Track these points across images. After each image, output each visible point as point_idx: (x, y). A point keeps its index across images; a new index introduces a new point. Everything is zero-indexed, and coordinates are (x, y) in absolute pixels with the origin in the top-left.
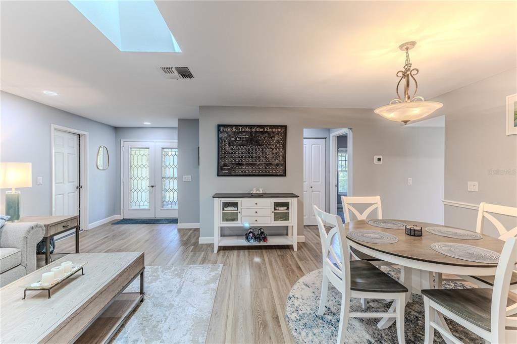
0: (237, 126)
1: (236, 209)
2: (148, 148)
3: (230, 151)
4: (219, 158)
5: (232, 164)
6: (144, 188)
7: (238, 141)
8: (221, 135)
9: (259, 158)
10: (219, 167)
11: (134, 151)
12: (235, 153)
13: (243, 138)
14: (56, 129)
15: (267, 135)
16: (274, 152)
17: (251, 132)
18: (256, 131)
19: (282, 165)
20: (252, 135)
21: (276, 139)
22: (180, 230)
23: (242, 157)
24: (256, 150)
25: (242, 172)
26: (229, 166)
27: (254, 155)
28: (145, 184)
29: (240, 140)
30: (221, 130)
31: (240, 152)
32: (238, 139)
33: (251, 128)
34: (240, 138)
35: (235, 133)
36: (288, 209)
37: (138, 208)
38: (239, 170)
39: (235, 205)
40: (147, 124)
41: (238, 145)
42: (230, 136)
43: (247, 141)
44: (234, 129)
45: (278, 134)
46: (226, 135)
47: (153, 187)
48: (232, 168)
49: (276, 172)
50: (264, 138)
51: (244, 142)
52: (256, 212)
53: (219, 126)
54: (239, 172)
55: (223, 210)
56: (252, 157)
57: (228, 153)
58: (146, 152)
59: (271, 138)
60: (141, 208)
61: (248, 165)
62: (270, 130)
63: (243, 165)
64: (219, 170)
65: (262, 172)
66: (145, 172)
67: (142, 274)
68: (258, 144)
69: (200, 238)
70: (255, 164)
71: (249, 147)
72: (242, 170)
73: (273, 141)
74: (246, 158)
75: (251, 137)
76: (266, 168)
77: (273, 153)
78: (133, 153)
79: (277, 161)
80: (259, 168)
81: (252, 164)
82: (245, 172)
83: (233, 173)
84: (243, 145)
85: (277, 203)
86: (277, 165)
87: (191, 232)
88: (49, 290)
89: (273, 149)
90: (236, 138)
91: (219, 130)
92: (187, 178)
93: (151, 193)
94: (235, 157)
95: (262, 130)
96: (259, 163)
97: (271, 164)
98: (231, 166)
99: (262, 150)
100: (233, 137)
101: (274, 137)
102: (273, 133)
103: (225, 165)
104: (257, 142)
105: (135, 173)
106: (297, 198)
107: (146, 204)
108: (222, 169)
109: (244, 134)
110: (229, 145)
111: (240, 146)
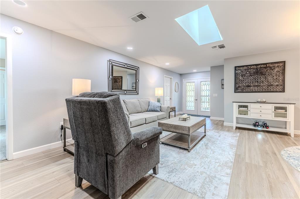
0: (247, 66)
1: (247, 109)
2: (194, 82)
3: (242, 79)
4: (236, 83)
5: (244, 86)
6: (192, 100)
7: (248, 74)
8: (237, 72)
9: (263, 82)
10: (236, 88)
11: (188, 84)
12: (246, 80)
13: (251, 72)
14: (165, 77)
15: (269, 69)
16: (275, 78)
17: (257, 68)
18: (261, 67)
19: (281, 85)
20: (257, 70)
21: (276, 70)
22: (211, 120)
23: (250, 82)
24: (260, 78)
26: (242, 87)
27: (259, 80)
28: (193, 99)
29: (249, 73)
30: (237, 69)
31: (249, 80)
32: (247, 73)
33: (257, 66)
34: (249, 72)
35: (246, 70)
36: (286, 111)
37: (190, 109)
38: (248, 89)
39: (246, 107)
40: (195, 71)
41: (248, 76)
42: (242, 72)
43: (254, 73)
44: (245, 68)
45: (278, 67)
46: (240, 71)
47: (196, 100)
48: (243, 88)
49: (276, 90)
50: (267, 71)
51: (251, 74)
52: (261, 111)
53: (236, 67)
55: (239, 109)
56: (258, 82)
57: (241, 81)
58: (193, 84)
59: (272, 70)
60: (191, 109)
61: (254, 86)
63: (251, 86)
64: (236, 89)
65: (265, 90)
66: (192, 93)
67: (205, 126)
68: (262, 74)
69: (224, 123)
70: (260, 86)
71: (256, 76)
72: (250, 89)
73: (274, 71)
74: (253, 82)
75: (257, 71)
76: (268, 88)
77: (273, 79)
78: (188, 85)
79: (277, 83)
80: (263, 88)
81: (257, 86)
82: (253, 90)
83: (244, 91)
84: (251, 76)
85: (276, 107)
86: (277, 85)
87: (218, 121)
88: (185, 119)
89: (273, 76)
90: (246, 72)
91: (235, 69)
92: (215, 95)
93: (195, 103)
94: (246, 83)
95: (265, 66)
96: (263, 85)
97: (272, 85)
98: (243, 87)
99: (265, 77)
100: (244, 72)
101: (274, 69)
102: (274, 67)
103: (239, 87)
104: (261, 73)
105: (188, 94)
106: (294, 105)
107: (193, 108)
108: (237, 89)
109: (252, 70)
110: (242, 76)
111: (249, 76)
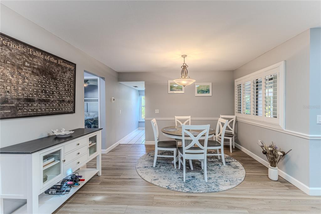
0: (25, 45)
3: (15, 79)
5: (18, 100)
7: (27, 66)
9: (53, 93)
13: (35, 65)
15: (60, 68)
16: (67, 88)
17: (44, 60)
18: (51, 62)
19: (72, 102)
20: (45, 64)
21: (68, 75)
23: (33, 91)
24: (49, 83)
25: (33, 110)
26: (12, 103)
27: (48, 89)
29: (30, 67)
31: (29, 84)
32: (26, 64)
33: (44, 55)
34: (30, 63)
35: (22, 53)
38: (28, 109)
41: (27, 73)
42: (14, 56)
43: (40, 70)
44: (21, 48)
45: (69, 70)
46: (7, 53)
48: (17, 105)
49: (68, 110)
50: (58, 72)
51: (35, 71)
54: (28, 111)
56: (45, 92)
57: (12, 83)
59: (64, 73)
61: (41, 101)
62: (63, 64)
63: (34, 101)
65: (56, 110)
68: (52, 76)
70: (49, 101)
71: (42, 79)
72: (33, 108)
73: (65, 76)
74: (37, 92)
75: (44, 66)
76: (59, 106)
77: (65, 90)
79: (69, 98)
80: (53, 106)
81: (44, 101)
82: (37, 110)
83: (20, 113)
84: (34, 74)
86: (69, 102)
89: (65, 85)
90: (24, 63)
94: (23, 90)
95: (56, 61)
96: (53, 99)
97: (63, 101)
99: (56, 85)
100: (19, 60)
101: (66, 72)
102: (66, 68)
103: (7, 101)
104: (50, 73)
109: (36, 60)
111: (30, 74)
